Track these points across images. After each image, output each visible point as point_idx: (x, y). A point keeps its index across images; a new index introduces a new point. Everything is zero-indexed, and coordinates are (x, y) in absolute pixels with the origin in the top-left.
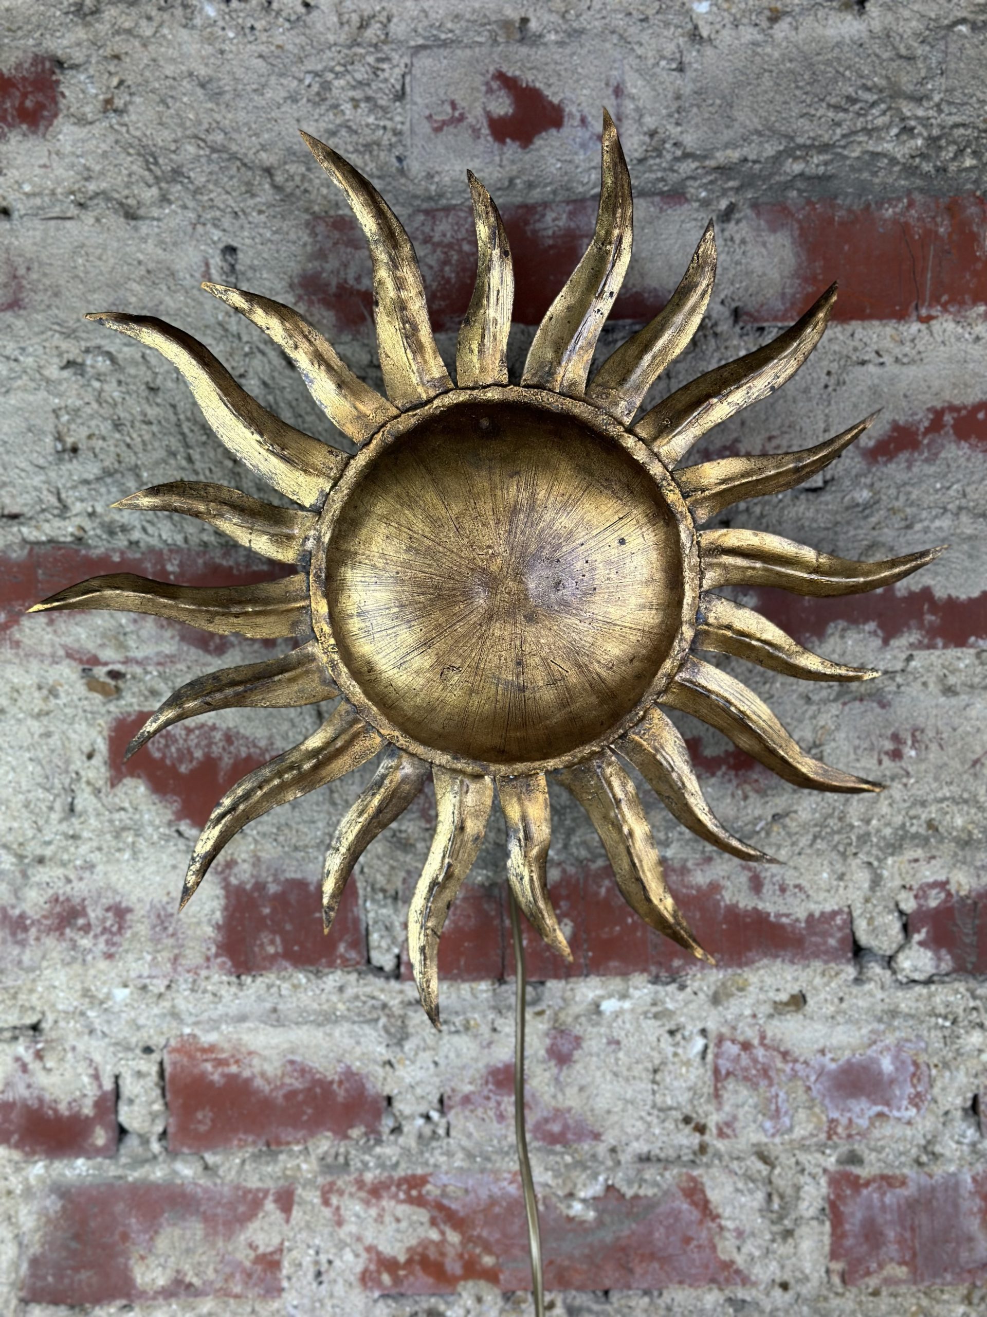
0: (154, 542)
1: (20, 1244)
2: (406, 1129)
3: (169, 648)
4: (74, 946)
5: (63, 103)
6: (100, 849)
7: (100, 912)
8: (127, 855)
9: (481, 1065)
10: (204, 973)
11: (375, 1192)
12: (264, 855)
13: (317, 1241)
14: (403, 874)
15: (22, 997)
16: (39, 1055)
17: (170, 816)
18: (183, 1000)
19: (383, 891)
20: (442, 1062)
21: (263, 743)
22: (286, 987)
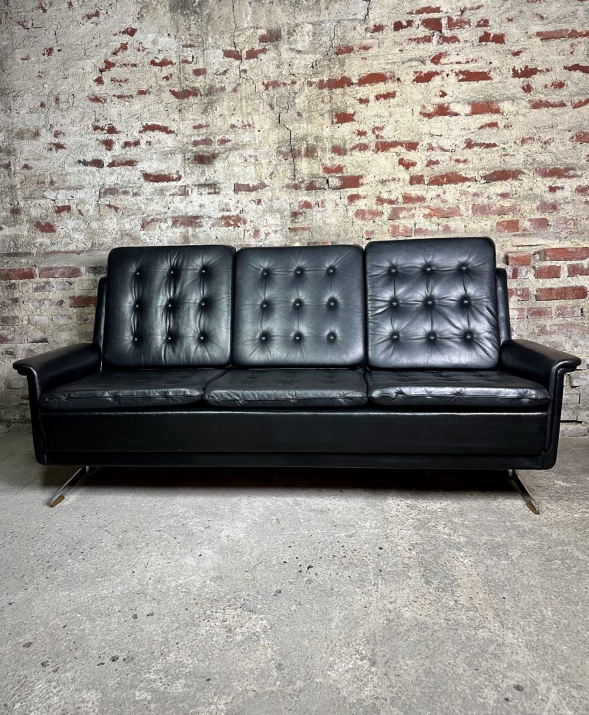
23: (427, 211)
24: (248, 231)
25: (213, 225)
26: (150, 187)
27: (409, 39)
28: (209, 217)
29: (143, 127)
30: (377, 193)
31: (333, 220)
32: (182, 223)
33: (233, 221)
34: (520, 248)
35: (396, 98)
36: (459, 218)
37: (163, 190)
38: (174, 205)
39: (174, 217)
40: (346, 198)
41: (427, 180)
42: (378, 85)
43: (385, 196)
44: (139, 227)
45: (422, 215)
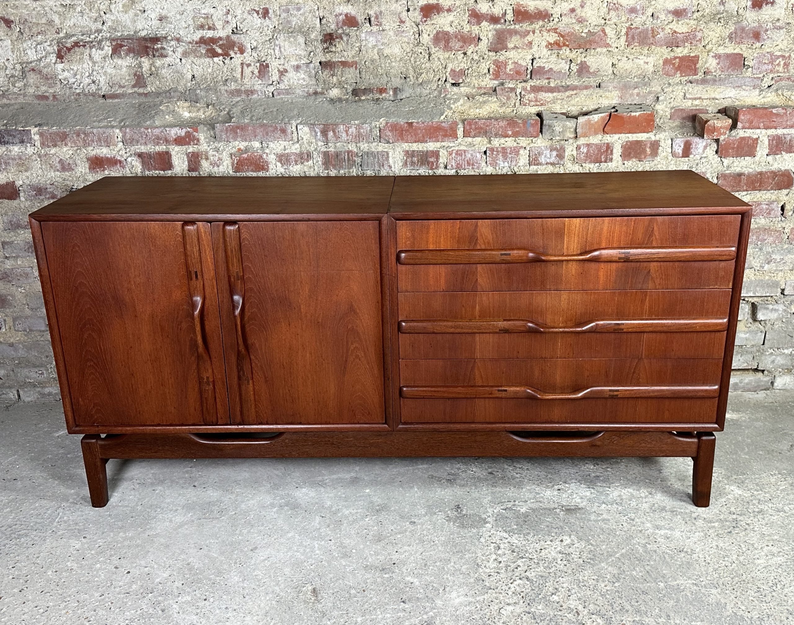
23: (553, 38)
24: (249, 65)
25: (185, 54)
28: (178, 40)
31: (396, 50)
32: (130, 50)
33: (221, 47)
34: (697, 102)
36: (605, 50)
38: (113, 19)
39: (113, 40)
40: (418, 9)
43: (484, 8)
44: (53, 58)
45: (544, 44)
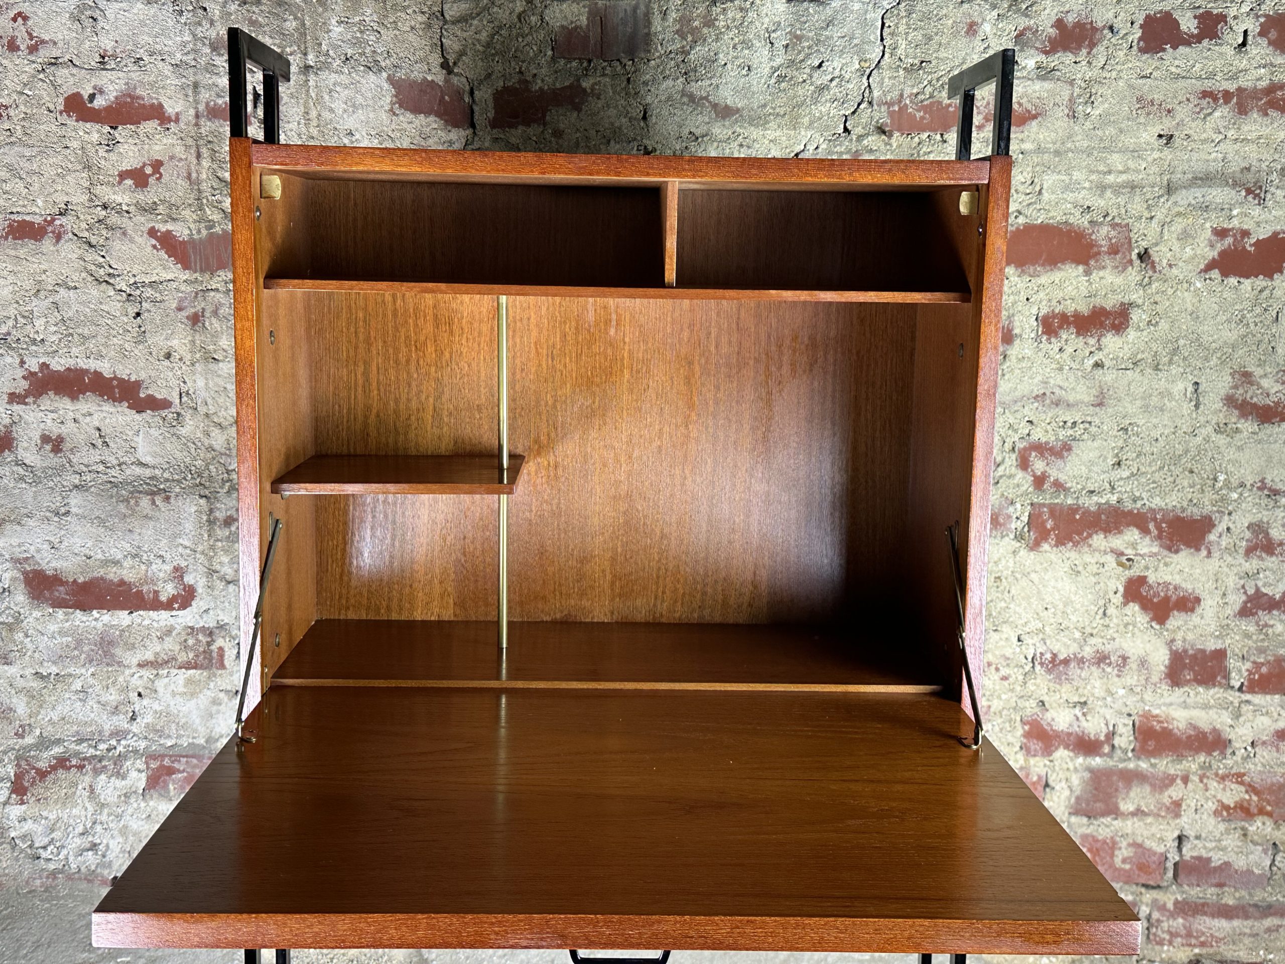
0: (1153, 506)
1: (1071, 790)
2: (1237, 753)
3: (1155, 549)
4: (1104, 670)
5: (1131, 322)
6: (1117, 631)
7: (1116, 658)
8: (1130, 635)
9: (1272, 729)
10: (1158, 685)
11: (1223, 778)
12: (1188, 638)
13: (1197, 797)
14: (1247, 649)
15: (1080, 690)
16: (1084, 714)
17: (1148, 619)
18: (1148, 696)
19: (1237, 655)
20: (1255, 727)
21: (1190, 591)
22: (1192, 693)
26: (53, 627)
27: (1205, 94)
29: (30, 376)
30: (1030, 707)
35: (1131, 334)
37: (111, 643)
41: (1239, 671)
42: (1057, 276)
